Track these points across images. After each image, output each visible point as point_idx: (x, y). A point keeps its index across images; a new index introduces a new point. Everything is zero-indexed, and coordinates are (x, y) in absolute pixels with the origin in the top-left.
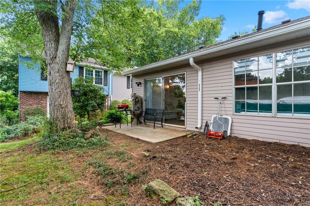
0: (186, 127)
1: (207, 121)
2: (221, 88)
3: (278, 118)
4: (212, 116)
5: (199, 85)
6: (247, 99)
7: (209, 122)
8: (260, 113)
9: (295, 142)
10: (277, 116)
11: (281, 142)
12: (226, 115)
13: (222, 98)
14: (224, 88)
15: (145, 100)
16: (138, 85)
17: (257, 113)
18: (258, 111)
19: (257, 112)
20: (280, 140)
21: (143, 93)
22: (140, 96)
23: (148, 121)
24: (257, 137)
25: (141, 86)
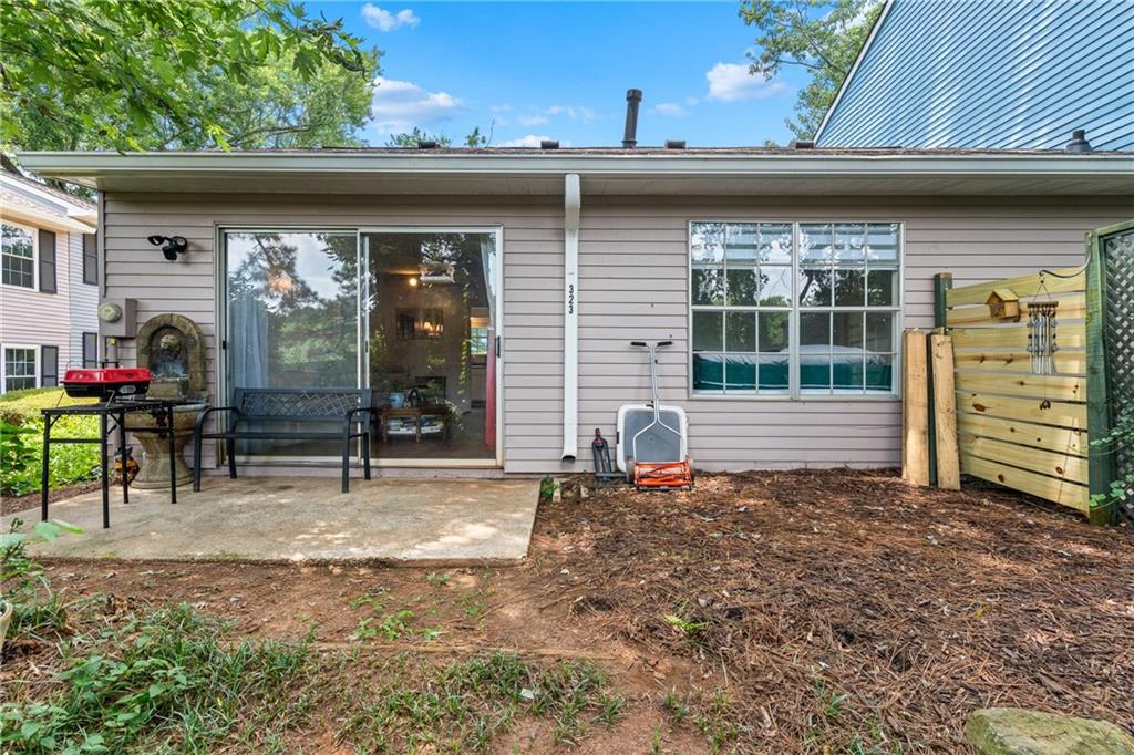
0: (499, 463)
1: (597, 430)
2: (647, 309)
3: (804, 402)
4: (621, 406)
5: (568, 289)
6: (728, 349)
7: (606, 432)
8: (761, 392)
9: (836, 462)
10: (803, 398)
11: (810, 466)
12: (667, 401)
13: (660, 344)
14: (658, 309)
15: (224, 345)
16: (170, 254)
17: (753, 392)
18: (757, 385)
19: (754, 388)
20: (806, 462)
21: (211, 306)
22: (195, 318)
23: (254, 459)
24: (755, 462)
25: (186, 263)
